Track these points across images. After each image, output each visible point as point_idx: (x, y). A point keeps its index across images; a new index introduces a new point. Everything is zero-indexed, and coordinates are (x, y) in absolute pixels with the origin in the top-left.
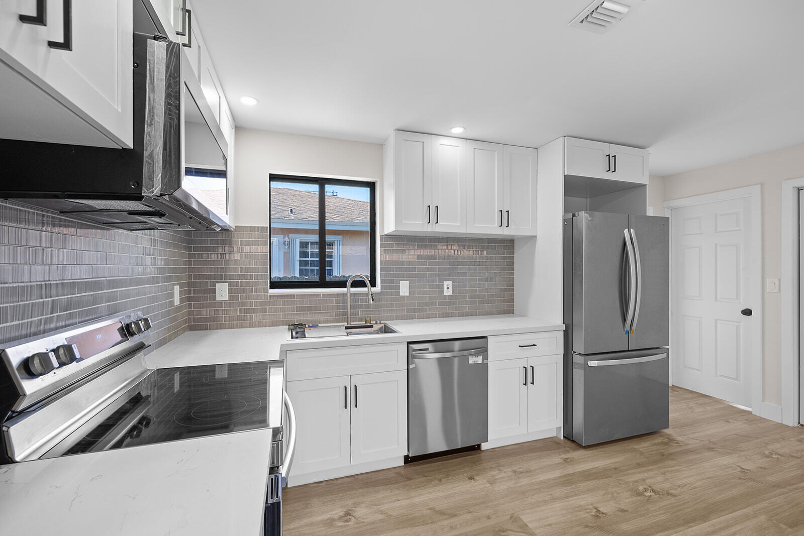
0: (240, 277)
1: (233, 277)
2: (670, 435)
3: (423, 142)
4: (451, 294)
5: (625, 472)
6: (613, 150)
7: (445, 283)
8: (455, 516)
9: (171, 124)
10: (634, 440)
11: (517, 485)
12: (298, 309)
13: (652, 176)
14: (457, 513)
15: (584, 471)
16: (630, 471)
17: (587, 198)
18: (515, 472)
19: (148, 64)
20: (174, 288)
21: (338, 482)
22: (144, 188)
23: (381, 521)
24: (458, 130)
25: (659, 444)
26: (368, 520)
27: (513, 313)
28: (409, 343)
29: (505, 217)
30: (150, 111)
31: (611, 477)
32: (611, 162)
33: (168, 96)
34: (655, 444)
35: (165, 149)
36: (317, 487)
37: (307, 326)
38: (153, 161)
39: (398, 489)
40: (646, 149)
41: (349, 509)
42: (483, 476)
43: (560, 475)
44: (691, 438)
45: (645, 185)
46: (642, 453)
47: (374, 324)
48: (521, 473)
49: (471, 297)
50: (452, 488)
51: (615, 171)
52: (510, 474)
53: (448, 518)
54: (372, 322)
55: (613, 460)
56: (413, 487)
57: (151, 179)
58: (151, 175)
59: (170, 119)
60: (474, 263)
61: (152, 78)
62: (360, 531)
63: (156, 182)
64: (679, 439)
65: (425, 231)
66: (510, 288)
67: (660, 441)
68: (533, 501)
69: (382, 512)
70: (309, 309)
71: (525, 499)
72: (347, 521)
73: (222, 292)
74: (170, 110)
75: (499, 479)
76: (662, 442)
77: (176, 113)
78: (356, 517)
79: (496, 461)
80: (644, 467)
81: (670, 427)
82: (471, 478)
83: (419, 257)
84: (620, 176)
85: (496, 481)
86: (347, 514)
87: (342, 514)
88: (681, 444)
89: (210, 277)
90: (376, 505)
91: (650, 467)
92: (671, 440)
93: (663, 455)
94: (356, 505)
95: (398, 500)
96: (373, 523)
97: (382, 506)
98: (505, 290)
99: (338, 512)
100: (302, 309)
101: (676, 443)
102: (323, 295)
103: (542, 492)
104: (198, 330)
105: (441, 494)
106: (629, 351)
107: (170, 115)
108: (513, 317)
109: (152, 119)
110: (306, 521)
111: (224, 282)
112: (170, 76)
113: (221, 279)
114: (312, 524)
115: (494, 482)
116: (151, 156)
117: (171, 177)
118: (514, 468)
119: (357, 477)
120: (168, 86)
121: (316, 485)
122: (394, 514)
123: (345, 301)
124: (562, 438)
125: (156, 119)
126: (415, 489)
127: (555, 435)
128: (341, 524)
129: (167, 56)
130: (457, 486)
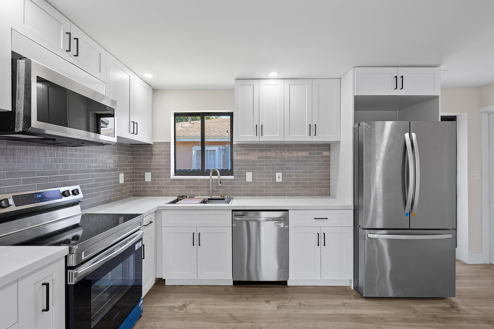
0: (156, 169)
1: (153, 169)
2: (454, 303)
3: (253, 85)
4: (281, 181)
5: (389, 323)
6: (401, 72)
7: (277, 174)
8: (240, 322)
9: (27, 97)
10: (416, 300)
11: (296, 313)
12: (186, 187)
13: (444, 88)
14: (244, 321)
15: (353, 315)
16: (394, 323)
17: (396, 111)
18: (300, 304)
19: (17, 71)
20: (119, 174)
21: (191, 287)
22: (16, 129)
23: (198, 314)
24: (273, 74)
25: (439, 308)
26: (192, 312)
27: (330, 196)
28: (233, 210)
29: (313, 129)
30: (18, 93)
31: (374, 323)
32: (399, 81)
33: (26, 85)
34: (433, 308)
35: (24, 109)
36: (179, 288)
37: (188, 197)
38: (19, 116)
39: (220, 298)
40: (439, 67)
41: (187, 303)
42: (277, 302)
43: (332, 313)
44: (476, 310)
45: (438, 96)
46: (415, 312)
47: (226, 198)
48: (304, 305)
49: (295, 183)
50: (252, 305)
51: (402, 88)
52: (295, 304)
53: (236, 322)
54: (225, 197)
55: (384, 312)
56: (229, 299)
57: (18, 124)
58: (18, 122)
59: (27, 95)
60: (298, 161)
61: (19, 77)
62: (184, 317)
63: (20, 126)
64: (462, 307)
65: (254, 140)
66: (327, 178)
67: (441, 306)
68: (299, 325)
69: (202, 309)
70: (192, 187)
71: (294, 323)
72: (181, 310)
73: (148, 177)
74: (27, 91)
75: (285, 306)
76: (443, 307)
77: (29, 92)
78: (187, 309)
79: (292, 294)
80: (409, 322)
81: (456, 296)
82: (268, 302)
83: (259, 157)
84: (407, 91)
85: (283, 307)
86: (184, 306)
87: (181, 305)
88: (461, 312)
89: (142, 169)
90: (201, 305)
91: (415, 324)
92: (453, 306)
93: (435, 317)
94: (192, 302)
95: (215, 305)
96: (193, 314)
97: (205, 306)
98: (323, 179)
99: (180, 303)
100: (189, 187)
101: (456, 310)
102: (200, 180)
103: (310, 322)
104: (137, 196)
105: (242, 307)
106: (410, 229)
107: (26, 93)
108: (329, 198)
109: (19, 96)
110: (162, 304)
111: (148, 172)
112: (27, 75)
113: (148, 171)
114: (163, 307)
115: (281, 307)
116: (18, 114)
117: (27, 122)
118: (301, 302)
119: (203, 287)
120: (26, 80)
121: (179, 287)
122: (207, 312)
123: (209, 184)
124: (353, 288)
125: (21, 96)
126: (230, 301)
127: (348, 285)
128: (176, 310)
129: (25, 66)
130: (255, 305)
